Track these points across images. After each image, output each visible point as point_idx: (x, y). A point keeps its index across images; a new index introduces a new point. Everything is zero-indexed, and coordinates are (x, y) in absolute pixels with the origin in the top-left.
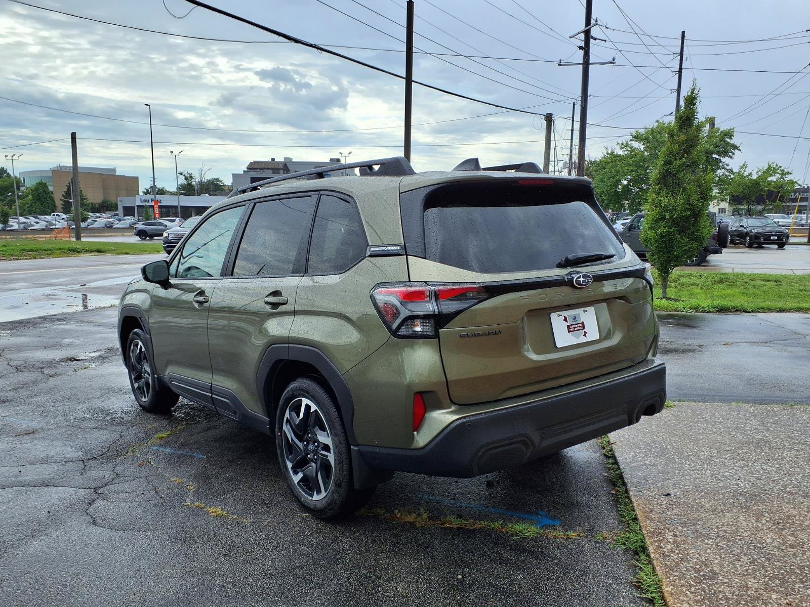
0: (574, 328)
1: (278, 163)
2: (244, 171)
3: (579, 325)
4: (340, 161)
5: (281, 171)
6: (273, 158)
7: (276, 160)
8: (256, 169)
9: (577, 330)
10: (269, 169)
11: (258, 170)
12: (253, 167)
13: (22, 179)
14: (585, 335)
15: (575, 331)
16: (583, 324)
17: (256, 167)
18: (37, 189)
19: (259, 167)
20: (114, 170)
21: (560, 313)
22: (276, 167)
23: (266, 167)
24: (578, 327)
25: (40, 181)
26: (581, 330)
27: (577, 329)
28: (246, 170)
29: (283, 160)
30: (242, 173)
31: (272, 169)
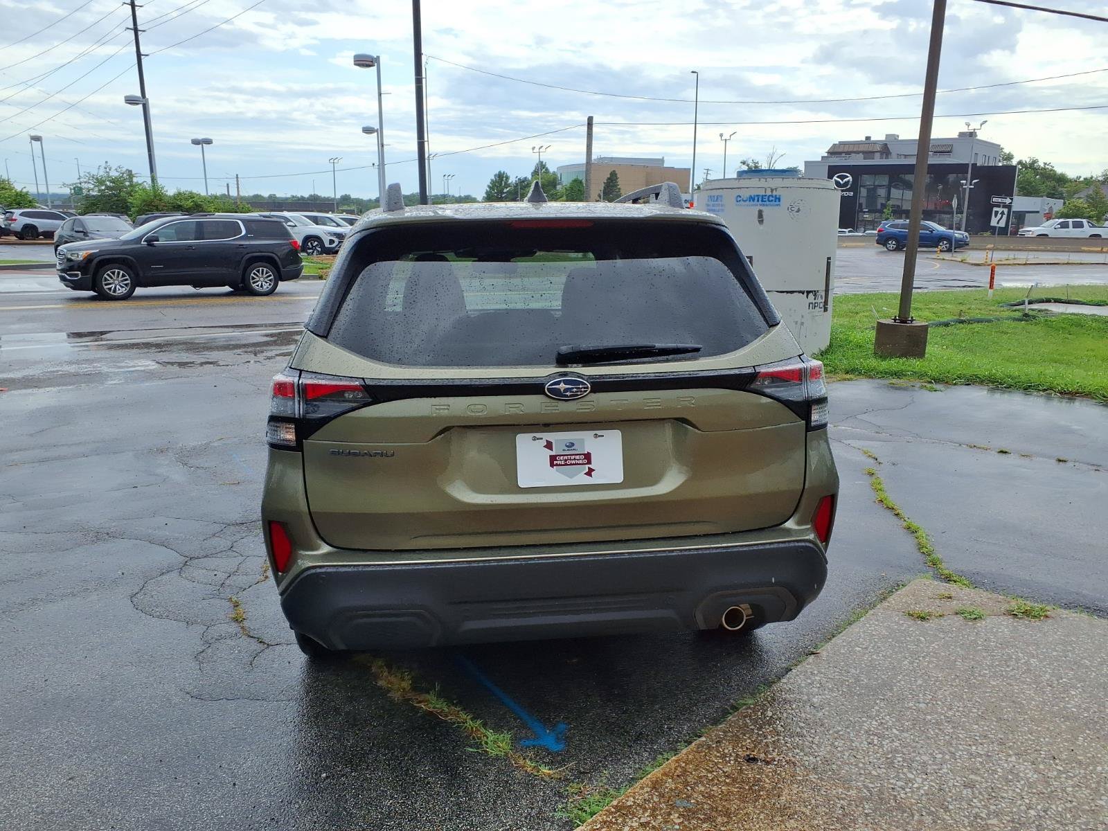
0: (566, 460)
1: (875, 143)
2: (822, 157)
3: (577, 457)
4: (976, 136)
5: (878, 155)
6: (869, 135)
7: (872, 139)
8: (840, 153)
9: (573, 464)
10: (858, 152)
11: (843, 155)
12: (836, 150)
13: (559, 175)
14: (589, 473)
15: (566, 465)
16: (588, 457)
17: (840, 150)
18: (572, 188)
19: (846, 150)
20: (662, 160)
21: (538, 435)
22: (870, 149)
23: (855, 150)
24: (575, 459)
25: (575, 177)
26: (582, 464)
27: (573, 462)
28: (826, 155)
29: (884, 139)
30: (820, 160)
31: (863, 152)
